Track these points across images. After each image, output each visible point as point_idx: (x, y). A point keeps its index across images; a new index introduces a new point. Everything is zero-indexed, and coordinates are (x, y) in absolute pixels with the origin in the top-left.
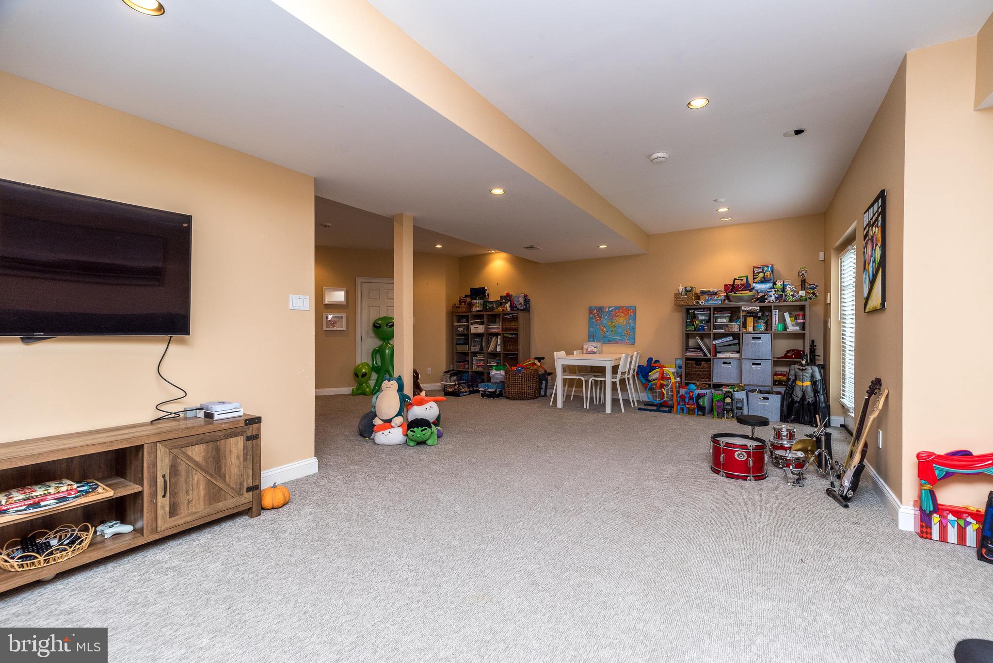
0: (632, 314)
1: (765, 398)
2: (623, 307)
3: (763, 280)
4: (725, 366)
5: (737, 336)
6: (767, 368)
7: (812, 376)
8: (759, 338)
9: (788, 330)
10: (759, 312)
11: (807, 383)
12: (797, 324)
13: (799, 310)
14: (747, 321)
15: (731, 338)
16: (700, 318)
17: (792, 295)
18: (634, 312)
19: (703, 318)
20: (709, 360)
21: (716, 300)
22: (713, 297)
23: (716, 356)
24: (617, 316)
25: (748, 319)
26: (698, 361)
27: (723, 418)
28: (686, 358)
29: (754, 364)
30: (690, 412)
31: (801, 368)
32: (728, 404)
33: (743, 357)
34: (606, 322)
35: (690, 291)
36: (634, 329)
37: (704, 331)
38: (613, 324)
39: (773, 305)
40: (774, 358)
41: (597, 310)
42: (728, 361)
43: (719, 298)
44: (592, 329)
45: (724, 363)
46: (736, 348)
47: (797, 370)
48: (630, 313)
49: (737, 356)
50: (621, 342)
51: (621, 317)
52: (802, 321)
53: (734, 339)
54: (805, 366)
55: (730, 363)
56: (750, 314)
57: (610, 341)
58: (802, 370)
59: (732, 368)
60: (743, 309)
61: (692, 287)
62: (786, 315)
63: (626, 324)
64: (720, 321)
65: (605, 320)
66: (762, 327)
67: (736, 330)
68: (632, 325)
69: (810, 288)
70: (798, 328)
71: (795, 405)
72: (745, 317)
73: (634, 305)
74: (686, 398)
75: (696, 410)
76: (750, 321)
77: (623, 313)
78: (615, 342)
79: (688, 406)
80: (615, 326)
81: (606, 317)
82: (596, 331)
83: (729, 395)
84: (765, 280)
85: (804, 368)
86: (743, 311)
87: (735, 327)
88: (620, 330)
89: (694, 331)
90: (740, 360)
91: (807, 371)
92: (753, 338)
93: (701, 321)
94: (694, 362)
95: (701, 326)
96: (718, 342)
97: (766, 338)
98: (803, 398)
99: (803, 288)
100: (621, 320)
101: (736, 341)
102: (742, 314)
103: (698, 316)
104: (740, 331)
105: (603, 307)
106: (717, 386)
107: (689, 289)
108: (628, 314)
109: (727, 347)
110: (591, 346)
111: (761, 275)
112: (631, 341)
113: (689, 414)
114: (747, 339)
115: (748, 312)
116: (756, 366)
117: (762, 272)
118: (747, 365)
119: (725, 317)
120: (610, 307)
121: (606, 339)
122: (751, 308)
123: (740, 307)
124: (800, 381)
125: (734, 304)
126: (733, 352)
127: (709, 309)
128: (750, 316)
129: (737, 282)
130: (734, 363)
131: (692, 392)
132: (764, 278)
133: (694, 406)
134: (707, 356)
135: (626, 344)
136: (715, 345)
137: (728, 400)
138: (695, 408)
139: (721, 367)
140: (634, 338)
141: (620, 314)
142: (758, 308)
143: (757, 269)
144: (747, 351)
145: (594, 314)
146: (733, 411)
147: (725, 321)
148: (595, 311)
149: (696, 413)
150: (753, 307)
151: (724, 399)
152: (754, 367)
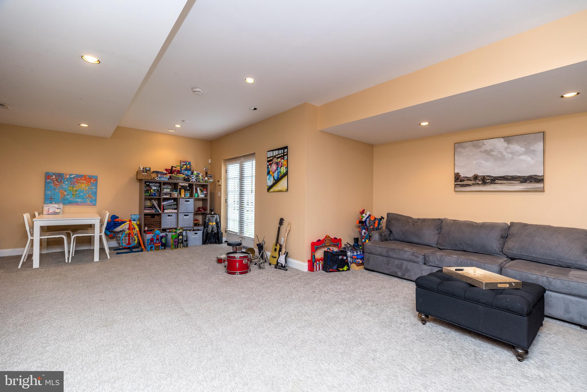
0: (94, 182)
1: (195, 233)
2: (86, 176)
3: (186, 169)
4: (169, 217)
5: (175, 200)
6: (191, 216)
7: (216, 220)
8: (189, 201)
9: (199, 197)
10: (188, 187)
11: (214, 223)
12: (203, 194)
13: (204, 187)
14: (181, 191)
15: (173, 201)
16: (153, 188)
17: (202, 179)
18: (96, 180)
19: (155, 188)
20: (160, 214)
21: (165, 178)
22: (163, 176)
23: (163, 212)
24: (78, 183)
25: (182, 190)
26: (153, 215)
27: (178, 248)
28: (145, 214)
29: (185, 215)
30: (157, 248)
31: (212, 216)
32: (180, 239)
33: (179, 212)
34: (66, 187)
35: (149, 171)
36: (95, 193)
37: (156, 196)
38: (75, 189)
39: (194, 183)
40: (194, 211)
41: (56, 176)
42: (171, 214)
43: (167, 177)
44: (49, 193)
45: (169, 216)
46: (175, 207)
47: (210, 217)
48: (92, 181)
49: (176, 211)
50: (84, 203)
51: (83, 183)
52: (206, 192)
53: (174, 201)
54: (213, 215)
55: (172, 216)
56: (183, 187)
57: (70, 203)
58: (212, 217)
59: (173, 218)
60: (180, 184)
61: (150, 168)
62: (198, 189)
63: (88, 189)
64: (165, 191)
65: (66, 185)
66: (188, 195)
67: (176, 197)
68: (94, 190)
69: (209, 177)
70: (203, 196)
71: (209, 235)
72: (180, 189)
73: (96, 175)
74: (154, 239)
75: (161, 246)
76: (183, 191)
77: (85, 180)
78: (77, 203)
79: (156, 245)
80: (76, 191)
81: (67, 183)
82: (54, 195)
83: (181, 234)
84: (187, 169)
85: (213, 216)
86: (180, 185)
87: (175, 195)
88: (82, 194)
89: (150, 196)
90: (177, 214)
91: (214, 217)
92: (186, 201)
93: (154, 190)
94: (150, 216)
95: (154, 193)
96: (165, 203)
97: (192, 201)
98: (212, 231)
99: (206, 176)
100: (83, 186)
101: (175, 203)
102: (179, 187)
103: (152, 187)
104: (178, 197)
105: (62, 174)
106: (164, 230)
107: (148, 169)
108: (90, 181)
109: (169, 206)
110: (53, 207)
111: (185, 166)
112: (93, 202)
113: (156, 250)
114: (182, 201)
115: (182, 186)
116: (186, 216)
117: (186, 165)
118: (181, 216)
119: (168, 188)
120: (70, 175)
121: (66, 202)
122: (184, 184)
123: (178, 183)
124: (211, 222)
125: (175, 181)
126: (172, 209)
127: (160, 183)
128: (183, 189)
129: (174, 168)
130: (174, 216)
131: (159, 235)
132: (186, 168)
133: (159, 244)
134: (159, 212)
135: (89, 205)
136: (163, 205)
137: (181, 237)
138: (160, 245)
139: (166, 218)
140: (95, 200)
141: (82, 181)
142: (188, 184)
143: (183, 163)
144: (182, 208)
145: (52, 179)
146: (183, 243)
147: (168, 191)
148: (54, 177)
149: (161, 249)
150: (185, 184)
151: (178, 237)
152: (185, 217)
